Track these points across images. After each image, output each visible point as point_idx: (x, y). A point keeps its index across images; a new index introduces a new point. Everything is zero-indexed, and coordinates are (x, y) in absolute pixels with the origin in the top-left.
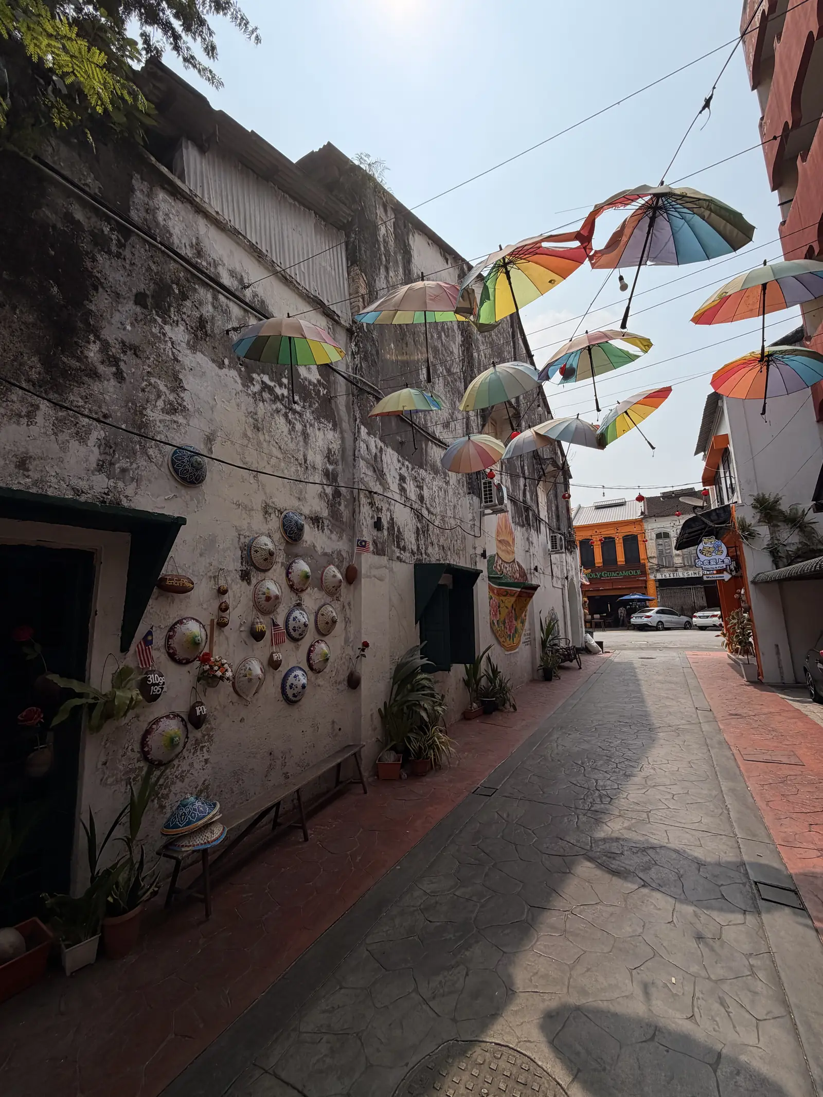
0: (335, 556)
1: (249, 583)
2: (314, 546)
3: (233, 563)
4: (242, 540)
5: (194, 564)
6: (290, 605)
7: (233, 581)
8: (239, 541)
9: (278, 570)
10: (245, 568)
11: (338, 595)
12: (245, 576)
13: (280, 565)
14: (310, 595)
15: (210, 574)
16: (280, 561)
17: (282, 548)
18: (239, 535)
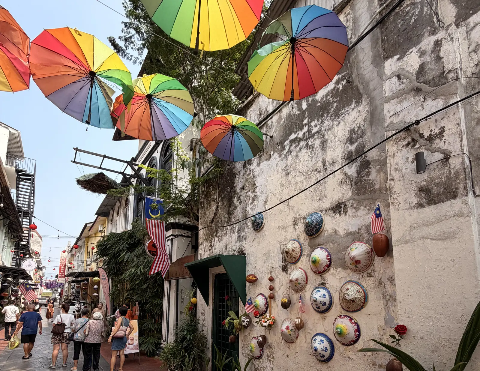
0: (363, 231)
1: (287, 273)
2: (336, 231)
3: (278, 263)
4: (282, 248)
5: (262, 267)
6: (315, 284)
7: (279, 273)
8: (281, 249)
9: (304, 260)
10: (284, 264)
11: (369, 271)
12: (285, 269)
13: (306, 256)
14: (333, 275)
15: (269, 271)
16: (305, 254)
17: (307, 243)
18: (281, 245)
